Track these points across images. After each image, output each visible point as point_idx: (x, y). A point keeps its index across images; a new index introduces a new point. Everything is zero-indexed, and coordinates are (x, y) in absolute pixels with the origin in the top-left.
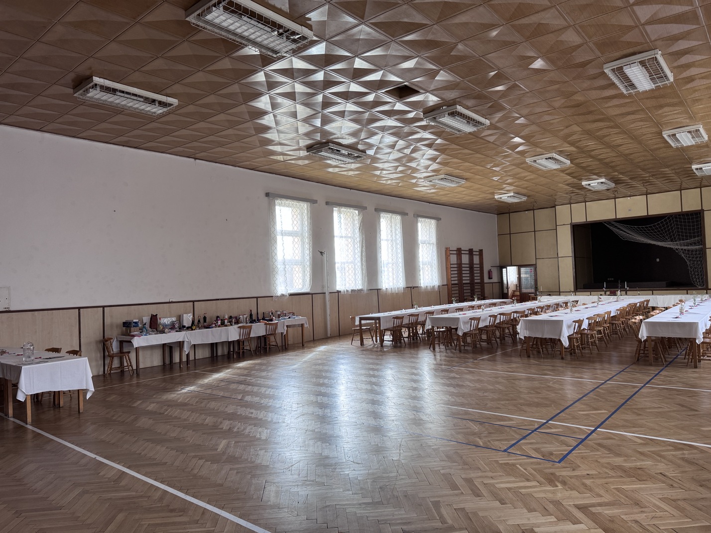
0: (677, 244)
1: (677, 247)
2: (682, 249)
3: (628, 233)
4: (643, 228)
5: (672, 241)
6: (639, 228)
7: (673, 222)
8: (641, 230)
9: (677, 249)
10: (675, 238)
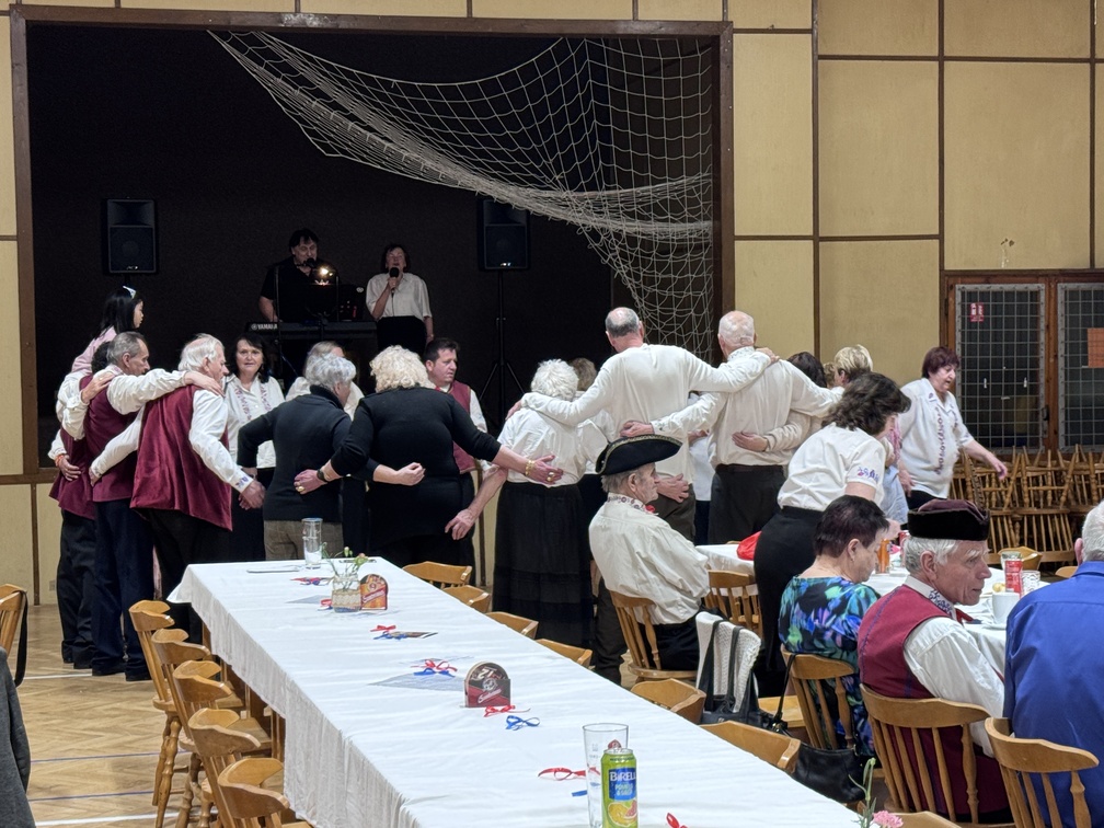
0: (598, 204)
1: (594, 221)
2: (618, 235)
3: (352, 118)
4: (430, 92)
5: (572, 183)
6: (411, 90)
7: (584, 77)
8: (422, 107)
9: (595, 234)
10: (587, 169)
